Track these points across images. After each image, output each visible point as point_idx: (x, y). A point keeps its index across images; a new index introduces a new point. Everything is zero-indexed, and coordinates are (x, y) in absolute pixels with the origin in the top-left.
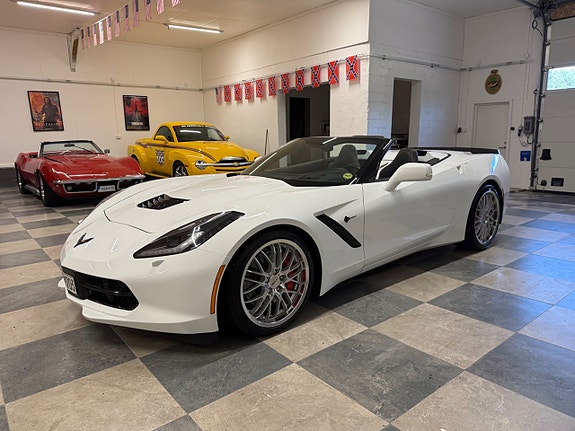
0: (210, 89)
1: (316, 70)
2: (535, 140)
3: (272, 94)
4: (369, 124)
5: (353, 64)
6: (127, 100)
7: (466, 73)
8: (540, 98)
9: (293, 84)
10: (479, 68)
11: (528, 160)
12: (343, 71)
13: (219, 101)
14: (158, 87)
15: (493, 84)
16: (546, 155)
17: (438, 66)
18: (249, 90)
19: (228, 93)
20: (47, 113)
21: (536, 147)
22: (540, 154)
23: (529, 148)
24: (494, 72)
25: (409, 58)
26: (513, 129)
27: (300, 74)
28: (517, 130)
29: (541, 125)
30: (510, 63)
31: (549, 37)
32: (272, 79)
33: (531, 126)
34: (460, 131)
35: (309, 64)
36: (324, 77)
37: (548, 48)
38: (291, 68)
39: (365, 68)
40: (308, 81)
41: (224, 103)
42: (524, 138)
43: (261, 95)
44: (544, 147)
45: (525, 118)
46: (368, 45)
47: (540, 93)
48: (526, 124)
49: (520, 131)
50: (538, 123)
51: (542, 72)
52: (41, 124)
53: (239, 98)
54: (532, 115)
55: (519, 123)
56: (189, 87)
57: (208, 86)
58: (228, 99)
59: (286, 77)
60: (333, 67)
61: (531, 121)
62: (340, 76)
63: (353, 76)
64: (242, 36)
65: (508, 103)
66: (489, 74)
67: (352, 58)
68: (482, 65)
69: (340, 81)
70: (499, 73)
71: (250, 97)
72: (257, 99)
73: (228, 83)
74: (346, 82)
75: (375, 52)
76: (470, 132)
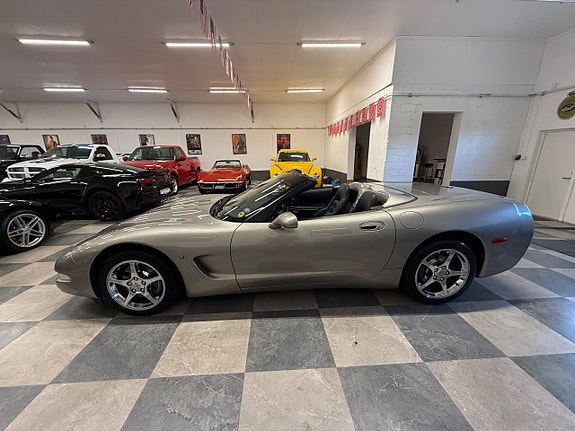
1: (364, 111)
3: (346, 129)
5: (381, 104)
6: (279, 136)
7: (537, 98)
10: (554, 91)
14: (297, 128)
15: (569, 107)
17: (488, 95)
20: (240, 145)
24: (573, 93)
27: (358, 114)
32: (346, 120)
34: (518, 158)
35: (361, 107)
36: (368, 117)
38: (354, 111)
39: (389, 105)
40: (361, 120)
41: (330, 136)
46: (392, 87)
52: (236, 151)
56: (317, 127)
57: (327, 125)
58: (332, 134)
59: (351, 117)
64: (339, 91)
66: (565, 97)
67: (381, 100)
69: (375, 118)
72: (342, 133)
73: (332, 123)
74: (378, 119)
75: (399, 92)
76: (529, 159)
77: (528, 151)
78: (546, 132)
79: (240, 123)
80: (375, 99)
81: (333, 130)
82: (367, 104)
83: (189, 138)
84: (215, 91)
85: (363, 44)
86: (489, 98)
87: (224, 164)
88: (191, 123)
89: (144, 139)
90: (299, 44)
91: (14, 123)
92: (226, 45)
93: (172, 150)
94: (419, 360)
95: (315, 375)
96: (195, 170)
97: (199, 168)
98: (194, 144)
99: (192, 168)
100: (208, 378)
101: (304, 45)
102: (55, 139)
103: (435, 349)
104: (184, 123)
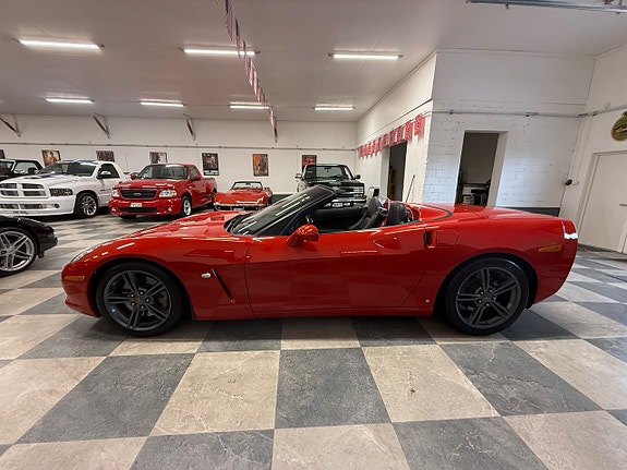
0: (357, 149)
1: (400, 130)
3: (379, 150)
4: (428, 174)
6: (304, 157)
7: (589, 118)
9: (388, 143)
10: (607, 110)
13: (359, 157)
14: (324, 149)
15: (624, 128)
17: (535, 114)
19: (362, 151)
20: (261, 166)
27: (392, 134)
32: (379, 140)
34: (569, 183)
35: (396, 125)
36: (404, 135)
38: (387, 131)
39: (427, 125)
40: (396, 139)
46: (431, 104)
52: (257, 172)
56: (345, 149)
57: (357, 147)
58: (362, 156)
59: (385, 137)
64: (371, 109)
66: (620, 116)
67: (419, 117)
68: (611, 107)
69: (412, 137)
72: (373, 155)
73: (363, 143)
74: (415, 138)
75: (439, 108)
76: (582, 185)
77: (580, 175)
78: (599, 154)
79: (262, 142)
80: (412, 117)
81: (364, 152)
82: (403, 122)
83: (206, 157)
84: (236, 106)
85: (401, 56)
86: (536, 117)
87: (244, 185)
88: (209, 140)
89: (155, 156)
90: (331, 55)
91: (11, 136)
92: (251, 54)
93: (187, 168)
94: (494, 413)
95: (366, 433)
96: (211, 192)
97: (215, 190)
98: (211, 163)
99: (208, 190)
100: (226, 437)
101: (336, 56)
102: (56, 155)
103: (512, 399)
104: (201, 141)
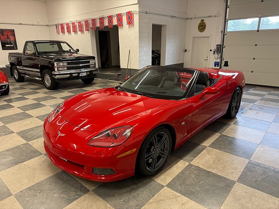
0: (52, 25)
1: (110, 18)
2: (221, 57)
3: (87, 30)
4: (140, 49)
5: (130, 15)
6: (1, 32)
8: (224, 35)
9: (98, 25)
10: (195, 18)
11: (218, 66)
12: (125, 19)
13: (58, 33)
14: (20, 24)
15: (202, 27)
16: (226, 64)
17: (175, 17)
18: (74, 27)
19: (63, 28)
21: (221, 60)
22: (223, 63)
23: (219, 60)
24: (202, 21)
25: (160, 13)
26: (211, 50)
27: (102, 19)
28: (213, 51)
29: (224, 49)
30: (210, 16)
31: (228, 4)
32: (86, 22)
33: (220, 49)
34: (186, 51)
35: (106, 14)
36: (115, 22)
37: (228, 9)
39: (136, 18)
40: (106, 24)
41: (61, 33)
42: (216, 55)
43: (81, 31)
44: (225, 60)
45: (217, 45)
46: (138, 6)
47: (224, 33)
48: (218, 48)
49: (214, 52)
50: (223, 48)
51: (225, 22)
53: (69, 32)
54: (220, 44)
55: (214, 48)
56: (39, 24)
57: (52, 24)
58: (63, 32)
59: (94, 20)
60: (119, 16)
61: (219, 47)
62: (123, 22)
63: (130, 22)
65: (209, 37)
66: (200, 22)
67: (129, 12)
68: (196, 16)
69: (124, 25)
70: (205, 21)
71: (75, 31)
72: (79, 33)
74: (126, 26)
76: (191, 51)
77: (189, 48)
78: (195, 38)
82: (114, 13)
